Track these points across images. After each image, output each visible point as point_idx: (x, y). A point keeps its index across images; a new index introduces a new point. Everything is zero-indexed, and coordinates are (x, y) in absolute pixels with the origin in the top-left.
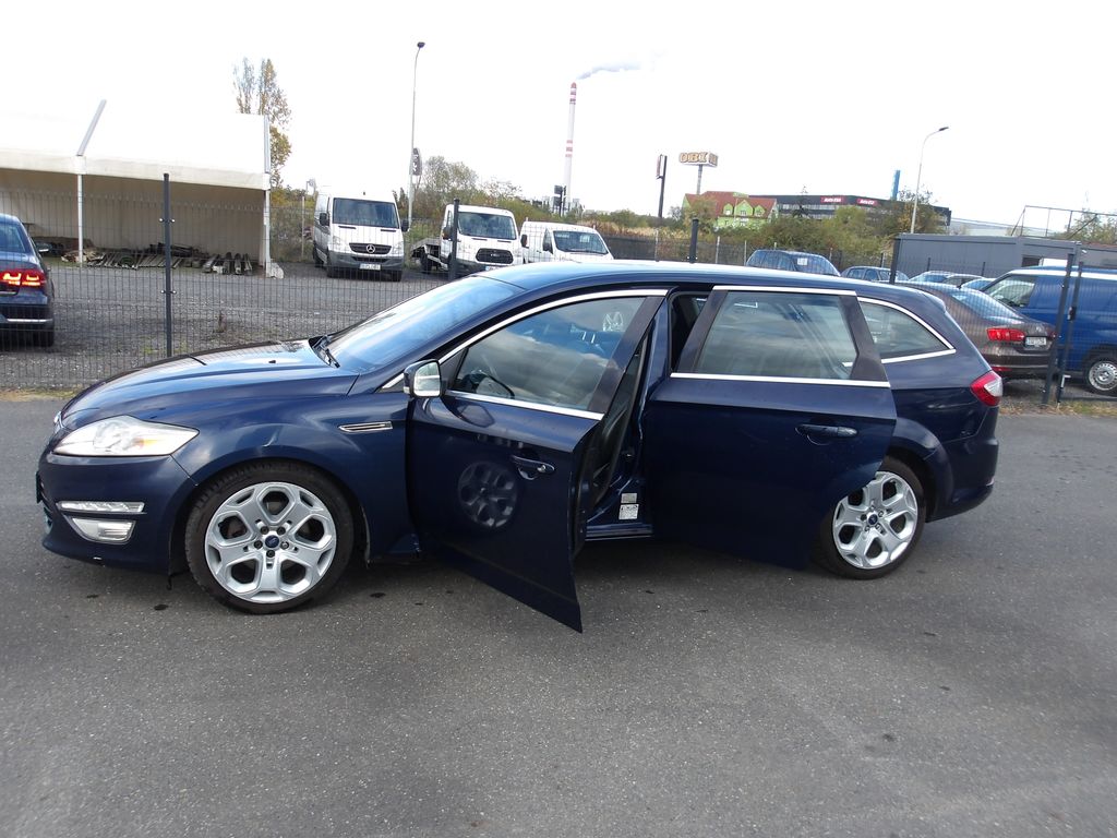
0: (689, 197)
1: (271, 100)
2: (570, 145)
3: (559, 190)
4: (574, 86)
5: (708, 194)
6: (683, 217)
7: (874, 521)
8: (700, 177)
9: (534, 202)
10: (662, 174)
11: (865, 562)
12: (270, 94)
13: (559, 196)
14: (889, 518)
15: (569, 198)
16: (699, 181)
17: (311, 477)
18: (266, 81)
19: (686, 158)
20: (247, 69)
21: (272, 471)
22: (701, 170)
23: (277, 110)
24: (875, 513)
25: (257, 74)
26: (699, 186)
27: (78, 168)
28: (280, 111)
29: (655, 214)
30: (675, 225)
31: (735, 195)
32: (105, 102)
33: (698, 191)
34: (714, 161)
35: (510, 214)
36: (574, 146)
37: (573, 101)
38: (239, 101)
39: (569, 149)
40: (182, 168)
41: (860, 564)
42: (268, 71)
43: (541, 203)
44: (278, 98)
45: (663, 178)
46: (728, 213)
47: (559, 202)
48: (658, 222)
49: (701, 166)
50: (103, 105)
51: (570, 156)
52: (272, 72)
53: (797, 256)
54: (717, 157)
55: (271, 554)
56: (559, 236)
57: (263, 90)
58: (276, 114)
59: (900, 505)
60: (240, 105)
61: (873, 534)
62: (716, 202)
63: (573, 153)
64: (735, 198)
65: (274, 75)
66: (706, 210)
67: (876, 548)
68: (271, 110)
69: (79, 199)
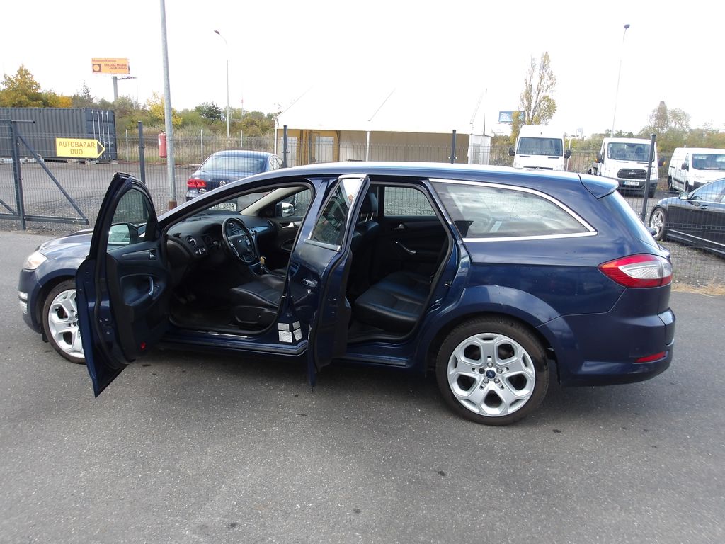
1: (546, 77)
11: (481, 409)
12: (546, 74)
14: (506, 375)
18: (544, 66)
20: (533, 59)
23: (549, 83)
24: (493, 369)
25: (539, 62)
28: (552, 84)
42: (546, 59)
44: (551, 75)
52: (548, 59)
57: (541, 72)
58: (548, 87)
59: (516, 365)
60: (526, 83)
61: (490, 386)
65: (549, 62)
67: (493, 399)
68: (546, 85)
69: (368, 144)
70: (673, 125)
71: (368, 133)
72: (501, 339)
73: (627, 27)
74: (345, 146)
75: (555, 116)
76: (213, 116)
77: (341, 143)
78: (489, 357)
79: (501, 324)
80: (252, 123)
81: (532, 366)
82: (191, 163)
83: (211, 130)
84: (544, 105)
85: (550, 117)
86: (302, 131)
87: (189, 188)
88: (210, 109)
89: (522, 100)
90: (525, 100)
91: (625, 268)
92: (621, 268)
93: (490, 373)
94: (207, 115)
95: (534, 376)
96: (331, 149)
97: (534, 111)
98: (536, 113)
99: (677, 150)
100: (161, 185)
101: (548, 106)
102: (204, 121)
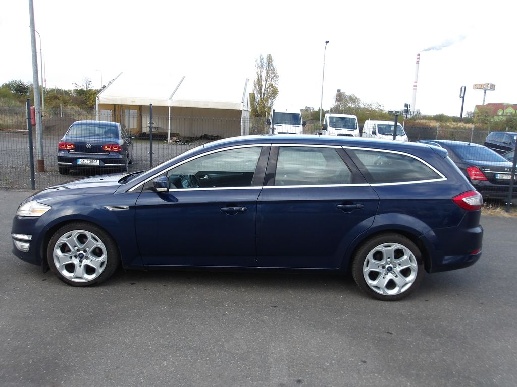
0: (478, 107)
1: (270, 72)
2: (415, 84)
3: (407, 106)
4: (419, 55)
5: (489, 104)
6: (474, 117)
7: (390, 270)
8: (485, 96)
9: (395, 112)
10: (462, 96)
11: (384, 291)
12: (270, 69)
13: (407, 108)
14: (399, 268)
15: (411, 109)
16: (484, 98)
17: (96, 229)
18: (269, 64)
19: (476, 87)
20: (261, 60)
21: (80, 225)
22: (485, 93)
23: (273, 75)
24: (391, 265)
25: (265, 61)
26: (484, 101)
27: (169, 104)
28: (274, 76)
29: (459, 116)
30: (467, 121)
31: (505, 104)
32: (185, 77)
33: (484, 103)
34: (493, 87)
35: (355, 117)
36: (417, 84)
37: (418, 62)
38: (258, 73)
39: (415, 86)
40: (208, 102)
41: (381, 292)
42: (270, 59)
43: (399, 112)
44: (273, 70)
45: (463, 97)
46: (500, 114)
47: (407, 111)
48: (460, 120)
49: (485, 90)
50: (184, 78)
51: (415, 89)
53: (513, 134)
54: (495, 85)
55: (81, 261)
56: (380, 127)
57: (267, 68)
58: (272, 78)
59: (405, 262)
60: (258, 75)
61: (390, 276)
62: (493, 108)
63: (417, 88)
64: (504, 106)
65: (272, 61)
66: (487, 113)
67: (391, 284)
68: (271, 76)
69: (169, 116)
70: (350, 105)
71: (170, 108)
72: (396, 246)
73: (327, 42)
74: (145, 117)
75: (278, 97)
76: (21, 92)
77: (143, 115)
78: (389, 258)
79: (396, 236)
80: (55, 98)
81: (416, 261)
82: (18, 128)
83: (20, 102)
84: (270, 90)
85: (274, 98)
86: (115, 105)
87: (60, 150)
88: (18, 86)
89: (255, 86)
90: (257, 86)
91: (466, 199)
92: (464, 199)
93: (389, 268)
94: (15, 90)
95: (417, 268)
96: (135, 119)
97: (264, 94)
98: (265, 95)
99: (367, 122)
100: (7, 146)
101: (272, 90)
102: (14, 95)
